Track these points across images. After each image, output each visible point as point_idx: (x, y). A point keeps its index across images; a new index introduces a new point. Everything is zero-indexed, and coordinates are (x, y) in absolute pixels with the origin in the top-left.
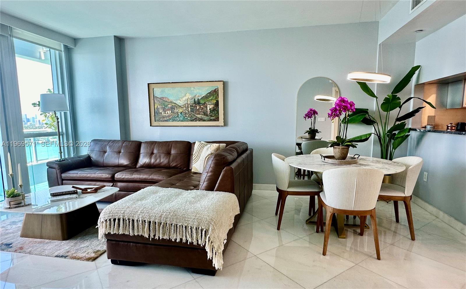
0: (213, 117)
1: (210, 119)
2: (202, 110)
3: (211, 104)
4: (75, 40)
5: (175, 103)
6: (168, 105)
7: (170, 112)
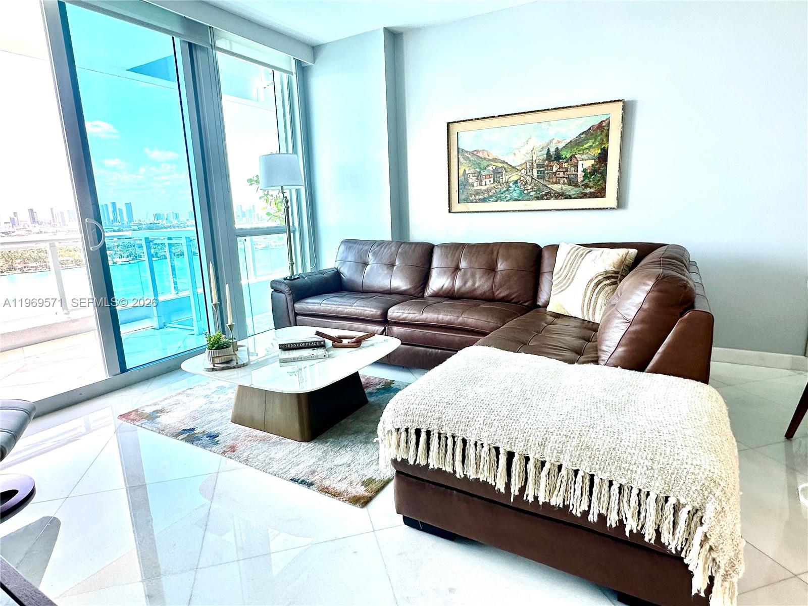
0: (591, 187)
1: (582, 193)
2: (565, 173)
3: (586, 158)
4: (315, 49)
5: (504, 162)
6: (488, 166)
7: (492, 182)
